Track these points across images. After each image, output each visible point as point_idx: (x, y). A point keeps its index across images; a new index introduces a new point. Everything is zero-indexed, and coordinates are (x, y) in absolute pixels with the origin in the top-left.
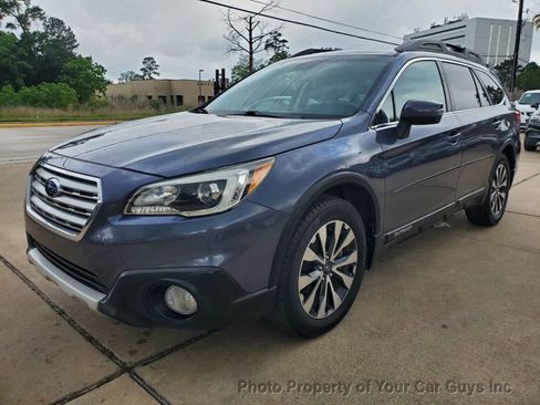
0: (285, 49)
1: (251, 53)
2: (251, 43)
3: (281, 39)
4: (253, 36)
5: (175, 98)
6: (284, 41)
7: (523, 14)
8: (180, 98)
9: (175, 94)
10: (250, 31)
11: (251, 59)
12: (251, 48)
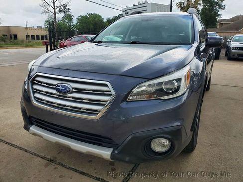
0: (69, 13)
1: (55, 14)
2: (54, 9)
3: (67, 8)
4: (56, 6)
5: (13, 36)
6: (69, 9)
7: (173, 2)
8: (16, 36)
9: (13, 34)
10: (54, 3)
11: (55, 17)
12: (55, 12)
